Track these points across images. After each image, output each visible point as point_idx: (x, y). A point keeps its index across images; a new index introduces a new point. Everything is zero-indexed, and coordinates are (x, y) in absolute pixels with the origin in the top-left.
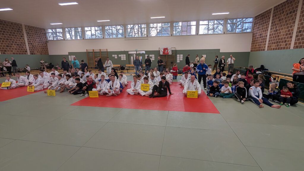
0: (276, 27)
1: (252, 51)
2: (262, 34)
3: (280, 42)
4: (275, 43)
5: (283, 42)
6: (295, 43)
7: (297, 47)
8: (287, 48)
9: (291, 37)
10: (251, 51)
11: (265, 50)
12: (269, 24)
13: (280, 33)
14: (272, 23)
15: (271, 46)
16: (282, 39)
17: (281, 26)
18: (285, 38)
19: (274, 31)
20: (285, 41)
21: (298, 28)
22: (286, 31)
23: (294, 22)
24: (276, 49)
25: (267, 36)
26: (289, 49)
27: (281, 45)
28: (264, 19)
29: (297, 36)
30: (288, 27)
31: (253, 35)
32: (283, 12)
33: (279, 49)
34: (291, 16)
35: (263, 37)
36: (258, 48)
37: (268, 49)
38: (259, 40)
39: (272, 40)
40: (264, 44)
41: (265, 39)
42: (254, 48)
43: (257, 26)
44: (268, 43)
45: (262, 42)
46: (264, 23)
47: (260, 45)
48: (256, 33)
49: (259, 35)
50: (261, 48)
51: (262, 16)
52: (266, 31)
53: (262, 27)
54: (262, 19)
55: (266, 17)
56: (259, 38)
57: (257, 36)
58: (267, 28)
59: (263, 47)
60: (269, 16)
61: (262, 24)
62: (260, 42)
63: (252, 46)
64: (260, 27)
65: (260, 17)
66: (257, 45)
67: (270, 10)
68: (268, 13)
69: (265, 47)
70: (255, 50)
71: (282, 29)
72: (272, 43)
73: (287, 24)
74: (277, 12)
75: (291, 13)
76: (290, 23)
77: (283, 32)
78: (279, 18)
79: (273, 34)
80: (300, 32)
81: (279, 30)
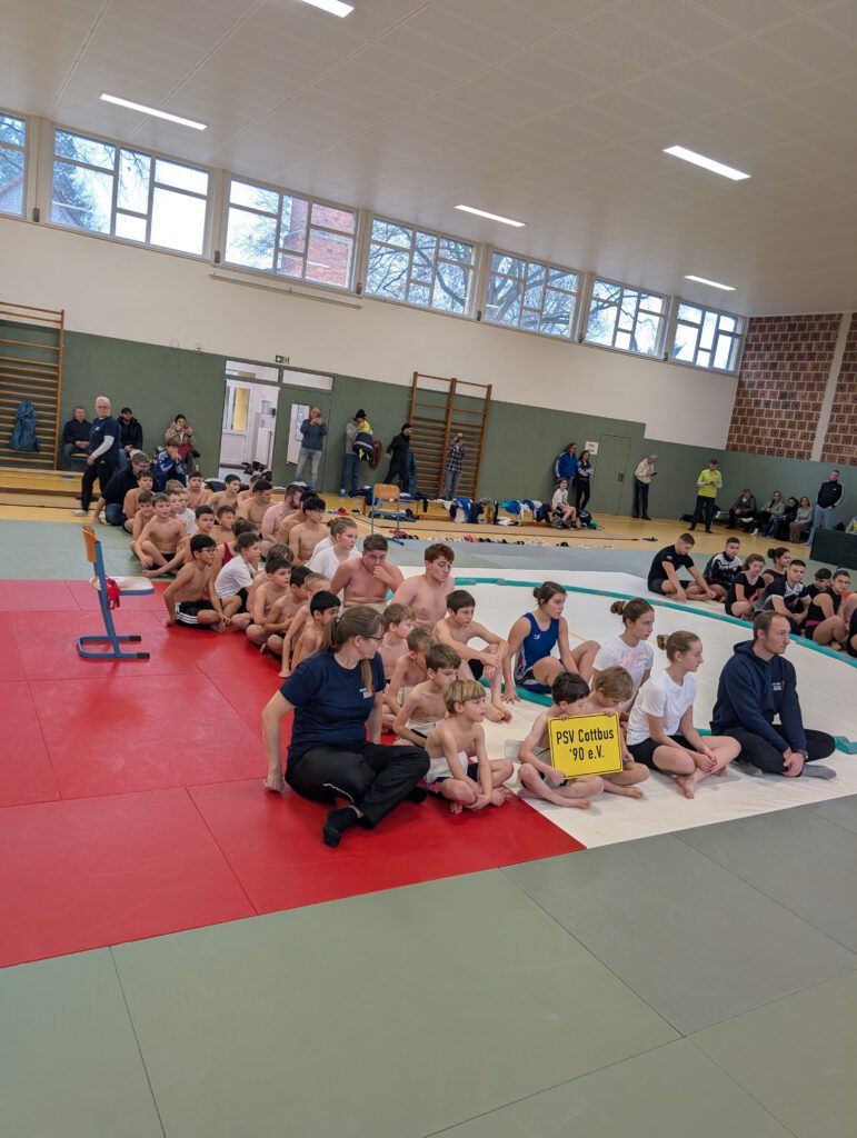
1: (734, 448)
2: (793, 395)
10: (732, 448)
11: (809, 455)
12: (827, 367)
14: (845, 367)
15: (838, 449)
19: (856, 399)
25: (818, 407)
28: (804, 344)
31: (741, 384)
35: (796, 405)
36: (768, 443)
37: (823, 456)
38: (779, 414)
39: (844, 429)
40: (805, 436)
41: (809, 416)
42: (750, 440)
43: (761, 357)
44: (827, 437)
45: (792, 425)
46: (801, 357)
47: (784, 434)
48: (761, 385)
49: (773, 395)
50: (788, 444)
51: (792, 327)
52: (811, 387)
53: (793, 367)
54: (794, 338)
55: (816, 337)
56: (777, 405)
57: (763, 395)
58: (818, 377)
59: (797, 445)
60: (827, 337)
61: (790, 357)
62: (782, 424)
63: (738, 430)
64: (783, 367)
65: (782, 328)
66: (765, 432)
67: (831, 317)
68: (823, 326)
69: (809, 446)
70: (752, 449)
72: (847, 440)
79: (847, 409)
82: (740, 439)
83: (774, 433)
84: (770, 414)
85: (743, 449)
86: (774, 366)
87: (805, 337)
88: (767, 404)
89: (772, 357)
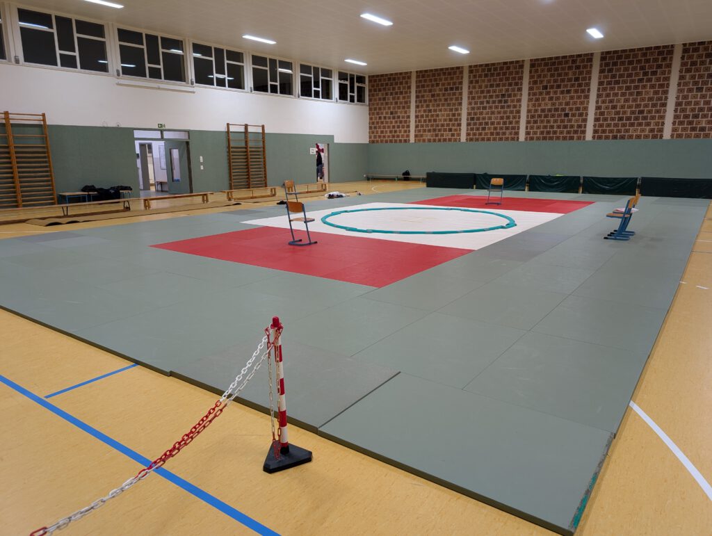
0: (428, 106)
1: (373, 142)
2: (396, 113)
3: (440, 130)
4: (429, 131)
5: (445, 130)
6: (468, 134)
7: (471, 140)
8: (455, 140)
9: (459, 125)
11: (409, 140)
12: (409, 97)
13: (438, 115)
14: (417, 97)
15: (422, 136)
16: (443, 125)
17: (438, 105)
18: (448, 125)
19: (425, 111)
20: (450, 130)
21: (469, 114)
22: (448, 115)
23: (460, 104)
24: (434, 140)
25: (409, 117)
26: (459, 141)
27: (442, 135)
28: (396, 87)
29: (468, 124)
30: (451, 110)
31: (371, 109)
32: (438, 85)
33: (440, 140)
34: (454, 94)
35: (399, 117)
36: (389, 137)
37: (415, 140)
38: (391, 122)
39: (422, 126)
40: (405, 131)
41: (406, 122)
42: (380, 137)
43: (378, 95)
44: (415, 131)
45: (398, 127)
46: (396, 93)
47: (395, 132)
48: (380, 109)
49: (387, 113)
50: (398, 136)
51: (389, 79)
52: (404, 107)
53: (394, 99)
54: (392, 84)
55: (401, 83)
56: (389, 118)
57: (382, 113)
58: (406, 103)
59: (403, 136)
60: (407, 83)
61: (391, 94)
62: (394, 127)
63: (373, 133)
64: (389, 99)
65: (385, 80)
66: (386, 132)
67: (406, 73)
68: (404, 78)
69: (408, 136)
70: (382, 141)
71: (440, 110)
72: (425, 131)
73: (449, 105)
74: (425, 81)
75: (452, 89)
76: (454, 104)
77: (443, 115)
78: (430, 91)
79: (422, 116)
80: (472, 119)
81: (435, 111)
82: (375, 137)
83: (391, 132)
84: (387, 123)
85: (377, 141)
87: (396, 84)
88: (385, 118)
89: (383, 94)
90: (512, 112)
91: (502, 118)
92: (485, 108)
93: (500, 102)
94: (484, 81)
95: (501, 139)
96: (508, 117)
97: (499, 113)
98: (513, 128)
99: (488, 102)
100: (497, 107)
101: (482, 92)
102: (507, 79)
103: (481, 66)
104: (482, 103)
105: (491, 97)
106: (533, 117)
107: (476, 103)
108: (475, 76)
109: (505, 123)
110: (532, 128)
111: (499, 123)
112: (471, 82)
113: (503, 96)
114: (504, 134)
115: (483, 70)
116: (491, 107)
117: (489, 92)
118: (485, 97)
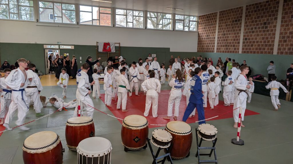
0: (224, 31)
1: (199, 52)
2: (209, 35)
3: (229, 46)
4: (224, 46)
5: (231, 46)
6: (243, 49)
7: (245, 52)
8: (236, 52)
9: (239, 43)
11: (214, 51)
12: (215, 27)
13: (228, 37)
14: (219, 26)
15: (220, 49)
16: (230, 43)
17: (229, 31)
18: (233, 43)
19: (222, 35)
20: (234, 46)
21: (244, 36)
22: (233, 37)
23: (240, 30)
24: (226, 52)
25: (214, 38)
26: (238, 53)
27: (230, 49)
29: (244, 43)
30: (235, 34)
31: (199, 34)
32: (229, 19)
33: (228, 52)
34: (237, 24)
35: (210, 38)
36: (205, 49)
37: (217, 51)
38: (207, 41)
39: (220, 43)
40: (213, 46)
41: (213, 41)
42: (202, 49)
43: (202, 26)
44: (217, 46)
45: (210, 44)
46: (210, 25)
47: (208, 46)
48: (203, 34)
49: (205, 36)
50: (209, 49)
51: (207, 17)
52: (213, 33)
53: (209, 28)
54: (208, 20)
55: (212, 19)
56: (206, 39)
57: (203, 36)
58: (214, 30)
59: (211, 49)
60: (215, 19)
61: (208, 25)
62: (208, 44)
63: (199, 46)
64: (207, 28)
65: (205, 18)
66: (204, 46)
67: (215, 13)
68: (214, 16)
69: (214, 49)
70: (202, 51)
71: (230, 34)
72: (221, 46)
73: (234, 31)
74: (223, 17)
75: (236, 21)
76: (237, 30)
77: (231, 37)
78: (225, 23)
79: (221, 37)
80: (246, 39)
81: (227, 34)
82: (200, 49)
83: (206, 46)
84: (205, 41)
86: (205, 28)
87: (210, 20)
88: (204, 38)
89: (204, 26)
90: (270, 34)
91: (263, 38)
92: (253, 32)
93: (263, 28)
94: (254, 15)
95: (262, 53)
96: (267, 38)
97: (262, 35)
98: (270, 45)
99: (255, 28)
100: (260, 31)
101: (253, 22)
102: (268, 12)
103: (253, 5)
104: (252, 29)
105: (257, 25)
106: (284, 37)
107: (249, 29)
108: (249, 12)
109: (265, 42)
110: (282, 45)
111: (261, 42)
112: (247, 16)
113: (265, 23)
114: (264, 49)
115: (254, 8)
116: (257, 32)
117: (256, 21)
118: (254, 25)
